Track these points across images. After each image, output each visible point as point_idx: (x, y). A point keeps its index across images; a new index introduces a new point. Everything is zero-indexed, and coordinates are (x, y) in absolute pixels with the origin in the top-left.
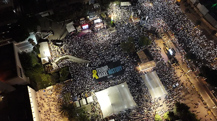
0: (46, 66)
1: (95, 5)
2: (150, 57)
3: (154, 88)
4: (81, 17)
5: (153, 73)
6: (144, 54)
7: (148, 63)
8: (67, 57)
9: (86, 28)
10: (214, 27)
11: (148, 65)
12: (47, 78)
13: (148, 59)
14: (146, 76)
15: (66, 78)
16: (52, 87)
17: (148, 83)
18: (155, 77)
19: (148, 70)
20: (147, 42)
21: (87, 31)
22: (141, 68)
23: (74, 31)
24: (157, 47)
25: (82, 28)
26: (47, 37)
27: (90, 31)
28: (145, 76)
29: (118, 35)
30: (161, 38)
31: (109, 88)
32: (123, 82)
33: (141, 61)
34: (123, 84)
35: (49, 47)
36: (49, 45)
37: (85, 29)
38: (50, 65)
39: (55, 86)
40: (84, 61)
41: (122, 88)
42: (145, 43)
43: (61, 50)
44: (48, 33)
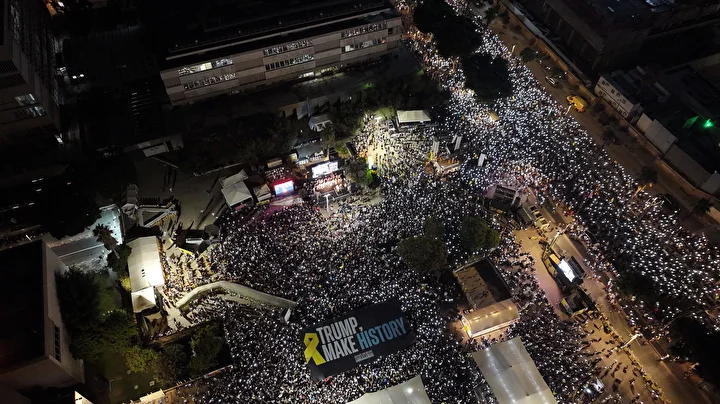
0: (148, 321)
2: (499, 287)
3: (518, 397)
4: (273, 158)
5: (510, 342)
6: (478, 277)
7: (493, 309)
8: (219, 288)
9: (285, 191)
10: (698, 188)
11: (494, 315)
12: (147, 362)
13: (493, 294)
14: (488, 355)
15: (211, 362)
16: (160, 394)
17: (499, 381)
18: (521, 357)
19: (493, 332)
20: (487, 238)
21: (289, 202)
22: (469, 326)
23: (244, 202)
24: (522, 255)
25: (273, 191)
26: (159, 219)
27: (300, 201)
28: (485, 353)
29: (389, 212)
30: (531, 224)
31: (362, 398)
32: (410, 377)
33: (470, 299)
34: (411, 385)
35: (161, 254)
36: (161, 246)
37: (283, 196)
38: (158, 316)
39: (172, 391)
40: (276, 301)
41: (405, 398)
42: (481, 240)
43: (201, 263)
44: (160, 207)
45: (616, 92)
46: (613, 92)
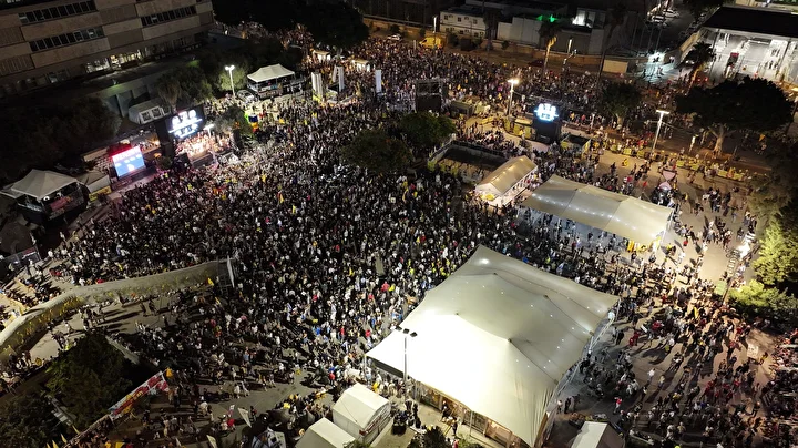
1: (136, 112)
5: (550, 181)
6: (458, 163)
7: (505, 167)
9: (131, 169)
11: (511, 169)
14: (540, 198)
17: (576, 208)
25: (112, 172)
41: (488, 268)
45: (463, 17)
46: (459, 20)
